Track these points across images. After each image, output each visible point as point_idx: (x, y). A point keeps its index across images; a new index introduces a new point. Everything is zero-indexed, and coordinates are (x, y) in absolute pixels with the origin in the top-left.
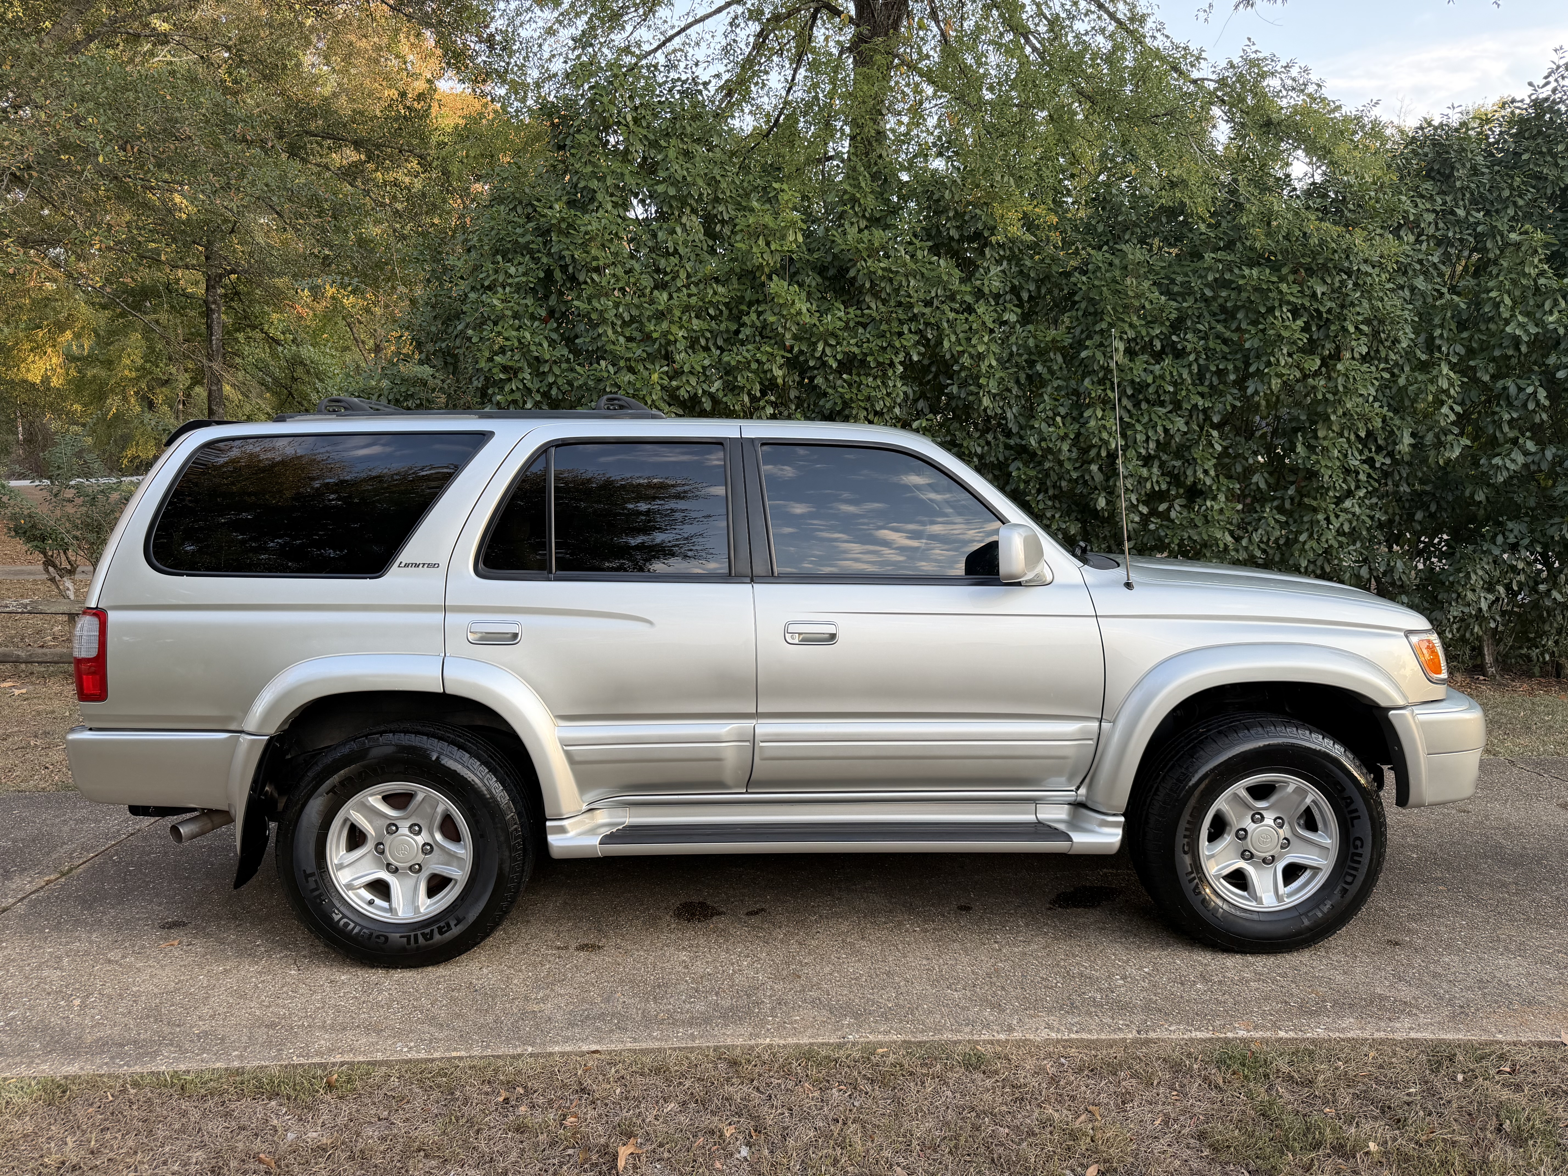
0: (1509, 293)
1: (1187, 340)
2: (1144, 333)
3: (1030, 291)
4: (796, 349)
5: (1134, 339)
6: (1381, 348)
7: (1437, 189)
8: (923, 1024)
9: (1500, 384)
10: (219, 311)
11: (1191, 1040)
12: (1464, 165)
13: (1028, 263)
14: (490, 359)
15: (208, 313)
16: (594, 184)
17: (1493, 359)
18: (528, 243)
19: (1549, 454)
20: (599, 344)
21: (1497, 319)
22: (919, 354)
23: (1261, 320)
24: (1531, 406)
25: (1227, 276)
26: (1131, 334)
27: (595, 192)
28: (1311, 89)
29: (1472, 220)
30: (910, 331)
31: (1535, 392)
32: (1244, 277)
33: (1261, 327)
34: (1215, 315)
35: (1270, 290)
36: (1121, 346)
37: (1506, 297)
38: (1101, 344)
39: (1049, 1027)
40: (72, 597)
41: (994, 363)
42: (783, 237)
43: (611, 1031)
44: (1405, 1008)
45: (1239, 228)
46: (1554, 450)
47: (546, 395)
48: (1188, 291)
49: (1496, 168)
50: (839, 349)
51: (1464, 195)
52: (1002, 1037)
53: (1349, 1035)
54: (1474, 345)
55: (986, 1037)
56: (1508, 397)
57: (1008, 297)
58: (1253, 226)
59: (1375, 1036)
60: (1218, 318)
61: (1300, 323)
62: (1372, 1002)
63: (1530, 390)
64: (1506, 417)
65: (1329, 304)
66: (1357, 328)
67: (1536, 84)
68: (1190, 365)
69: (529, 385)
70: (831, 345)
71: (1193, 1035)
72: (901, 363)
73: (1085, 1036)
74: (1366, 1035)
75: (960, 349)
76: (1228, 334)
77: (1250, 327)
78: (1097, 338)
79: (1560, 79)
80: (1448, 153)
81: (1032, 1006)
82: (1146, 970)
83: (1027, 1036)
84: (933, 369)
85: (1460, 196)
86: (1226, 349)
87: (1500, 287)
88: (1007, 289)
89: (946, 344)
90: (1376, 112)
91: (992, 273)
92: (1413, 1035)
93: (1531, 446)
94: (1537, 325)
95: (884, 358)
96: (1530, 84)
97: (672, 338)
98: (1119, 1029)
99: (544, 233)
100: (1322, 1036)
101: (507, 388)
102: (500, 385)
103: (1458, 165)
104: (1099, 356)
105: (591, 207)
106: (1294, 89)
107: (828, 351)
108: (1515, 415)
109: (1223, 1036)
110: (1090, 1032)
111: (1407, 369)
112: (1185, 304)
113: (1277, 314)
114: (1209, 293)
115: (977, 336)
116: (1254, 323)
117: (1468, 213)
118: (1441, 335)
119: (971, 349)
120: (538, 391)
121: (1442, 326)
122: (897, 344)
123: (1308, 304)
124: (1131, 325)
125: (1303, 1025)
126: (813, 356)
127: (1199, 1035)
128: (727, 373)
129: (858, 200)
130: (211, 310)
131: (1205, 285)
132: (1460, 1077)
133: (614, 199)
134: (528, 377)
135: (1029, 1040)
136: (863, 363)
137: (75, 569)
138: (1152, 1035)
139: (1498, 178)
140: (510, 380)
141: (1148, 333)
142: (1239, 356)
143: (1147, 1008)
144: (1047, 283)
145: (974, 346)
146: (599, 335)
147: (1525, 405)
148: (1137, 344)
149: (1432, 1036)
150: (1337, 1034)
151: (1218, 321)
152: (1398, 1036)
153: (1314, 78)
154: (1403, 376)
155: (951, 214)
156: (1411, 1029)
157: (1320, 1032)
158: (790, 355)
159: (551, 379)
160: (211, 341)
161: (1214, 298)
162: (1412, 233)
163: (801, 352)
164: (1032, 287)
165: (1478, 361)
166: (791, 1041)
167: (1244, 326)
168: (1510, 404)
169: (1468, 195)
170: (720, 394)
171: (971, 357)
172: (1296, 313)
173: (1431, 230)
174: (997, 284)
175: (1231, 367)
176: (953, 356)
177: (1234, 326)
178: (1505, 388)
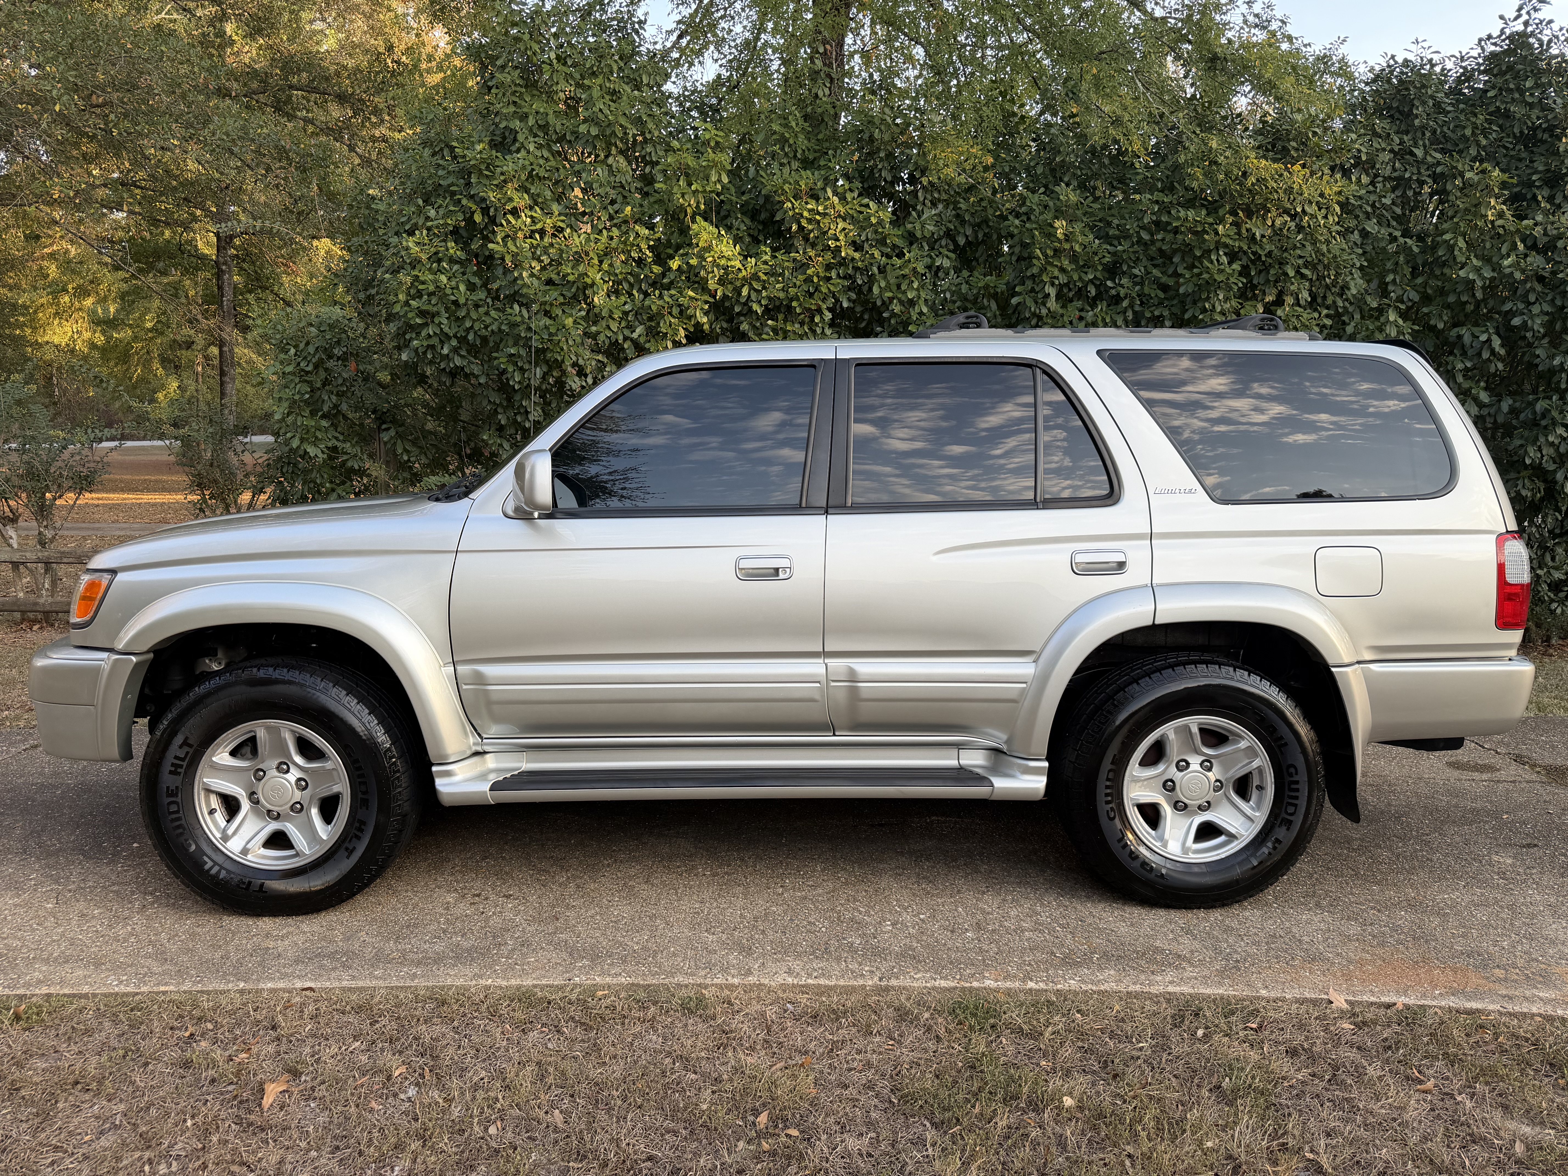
0: (1464, 235)
1: (1122, 286)
2: (1076, 277)
3: (967, 237)
4: (719, 293)
5: (1067, 285)
6: (1328, 294)
7: (1395, 128)
8: (660, 967)
9: (1454, 332)
10: (230, 272)
11: (934, 988)
12: (1424, 103)
13: (963, 206)
14: (407, 304)
15: (219, 275)
16: (517, 124)
17: (1448, 306)
18: (449, 186)
19: (1505, 406)
20: (516, 288)
21: (1451, 263)
22: (849, 300)
23: (1197, 264)
24: (1486, 355)
25: (1164, 218)
26: (1063, 279)
27: (517, 132)
28: (1274, 26)
29: (1429, 159)
30: (838, 275)
31: (1489, 340)
32: (1179, 218)
33: (1196, 271)
34: (1152, 259)
35: (1205, 232)
36: (1052, 291)
37: (1460, 239)
38: (1033, 290)
39: (790, 972)
40: (15, 546)
41: (925, 310)
42: (707, 178)
43: (334, 969)
44: (1177, 961)
45: (1177, 167)
46: (1510, 402)
47: (463, 340)
48: (1125, 235)
49: (1462, 106)
50: (764, 294)
51: (1424, 134)
52: (736, 981)
53: (1102, 988)
54: (1429, 291)
55: (718, 981)
56: (1463, 346)
57: (943, 242)
58: (1192, 165)
59: (1130, 989)
60: (1155, 262)
61: (1236, 266)
62: (1144, 954)
63: (1484, 338)
64: (1460, 366)
65: (1268, 248)
66: (1298, 272)
67: (1507, 17)
68: (1125, 312)
69: (446, 329)
70: (756, 290)
71: (937, 984)
72: (829, 309)
73: (822, 981)
74: (1121, 988)
75: (890, 294)
76: (1164, 279)
77: (1184, 272)
78: (1029, 284)
79: (1532, 12)
80: (1407, 89)
81: (783, 950)
82: (922, 916)
83: (763, 981)
84: (866, 317)
85: (1419, 134)
86: (1162, 295)
87: (1455, 230)
88: (942, 233)
89: (876, 290)
90: (1343, 50)
91: (925, 216)
92: (1171, 989)
93: (1484, 397)
94: (1494, 270)
95: (812, 304)
96: (1502, 17)
97: (589, 281)
98: (862, 975)
99: (465, 173)
100: (1073, 988)
101: (424, 333)
102: (416, 329)
103: (1416, 103)
104: (1030, 302)
105: (513, 148)
106: (1256, 26)
107: (754, 296)
108: (1469, 365)
109: (968, 985)
110: (830, 977)
111: (1357, 316)
112: (1120, 248)
113: (1214, 257)
114: (1145, 236)
115: (907, 282)
116: (1191, 267)
117: (1426, 153)
118: (1394, 280)
119: (900, 296)
120: (455, 336)
121: (1394, 271)
122: (824, 290)
123: (1245, 248)
124: (1062, 270)
125: (1057, 976)
126: (738, 301)
127: (944, 984)
128: (650, 319)
129: (787, 140)
130: (222, 271)
131: (1141, 228)
132: (1200, 1033)
133: (536, 139)
134: (445, 321)
135: (764, 985)
136: (789, 309)
137: (18, 518)
138: (894, 982)
139: (1462, 117)
140: (426, 325)
141: (1080, 278)
142: (1175, 302)
143: (901, 956)
144: (984, 227)
145: (904, 292)
146: (516, 279)
147: (1479, 354)
148: (1070, 290)
149: (1191, 991)
150: (1090, 986)
151: (1155, 266)
152: (1154, 990)
153: (1278, 13)
154: (1353, 324)
155: (882, 154)
156: (1171, 982)
157: (1073, 984)
158: (712, 300)
159: (468, 324)
160: (222, 302)
161: (1153, 242)
162: (1367, 175)
163: (725, 297)
164: (969, 232)
165: (1431, 308)
166: (514, 982)
167: (1180, 270)
168: (1464, 354)
169: (1428, 134)
170: (642, 340)
171: (901, 302)
172: (1233, 256)
173: (1388, 172)
174: (931, 228)
175: (1166, 313)
176: (884, 303)
177: (1170, 271)
178: (1460, 337)
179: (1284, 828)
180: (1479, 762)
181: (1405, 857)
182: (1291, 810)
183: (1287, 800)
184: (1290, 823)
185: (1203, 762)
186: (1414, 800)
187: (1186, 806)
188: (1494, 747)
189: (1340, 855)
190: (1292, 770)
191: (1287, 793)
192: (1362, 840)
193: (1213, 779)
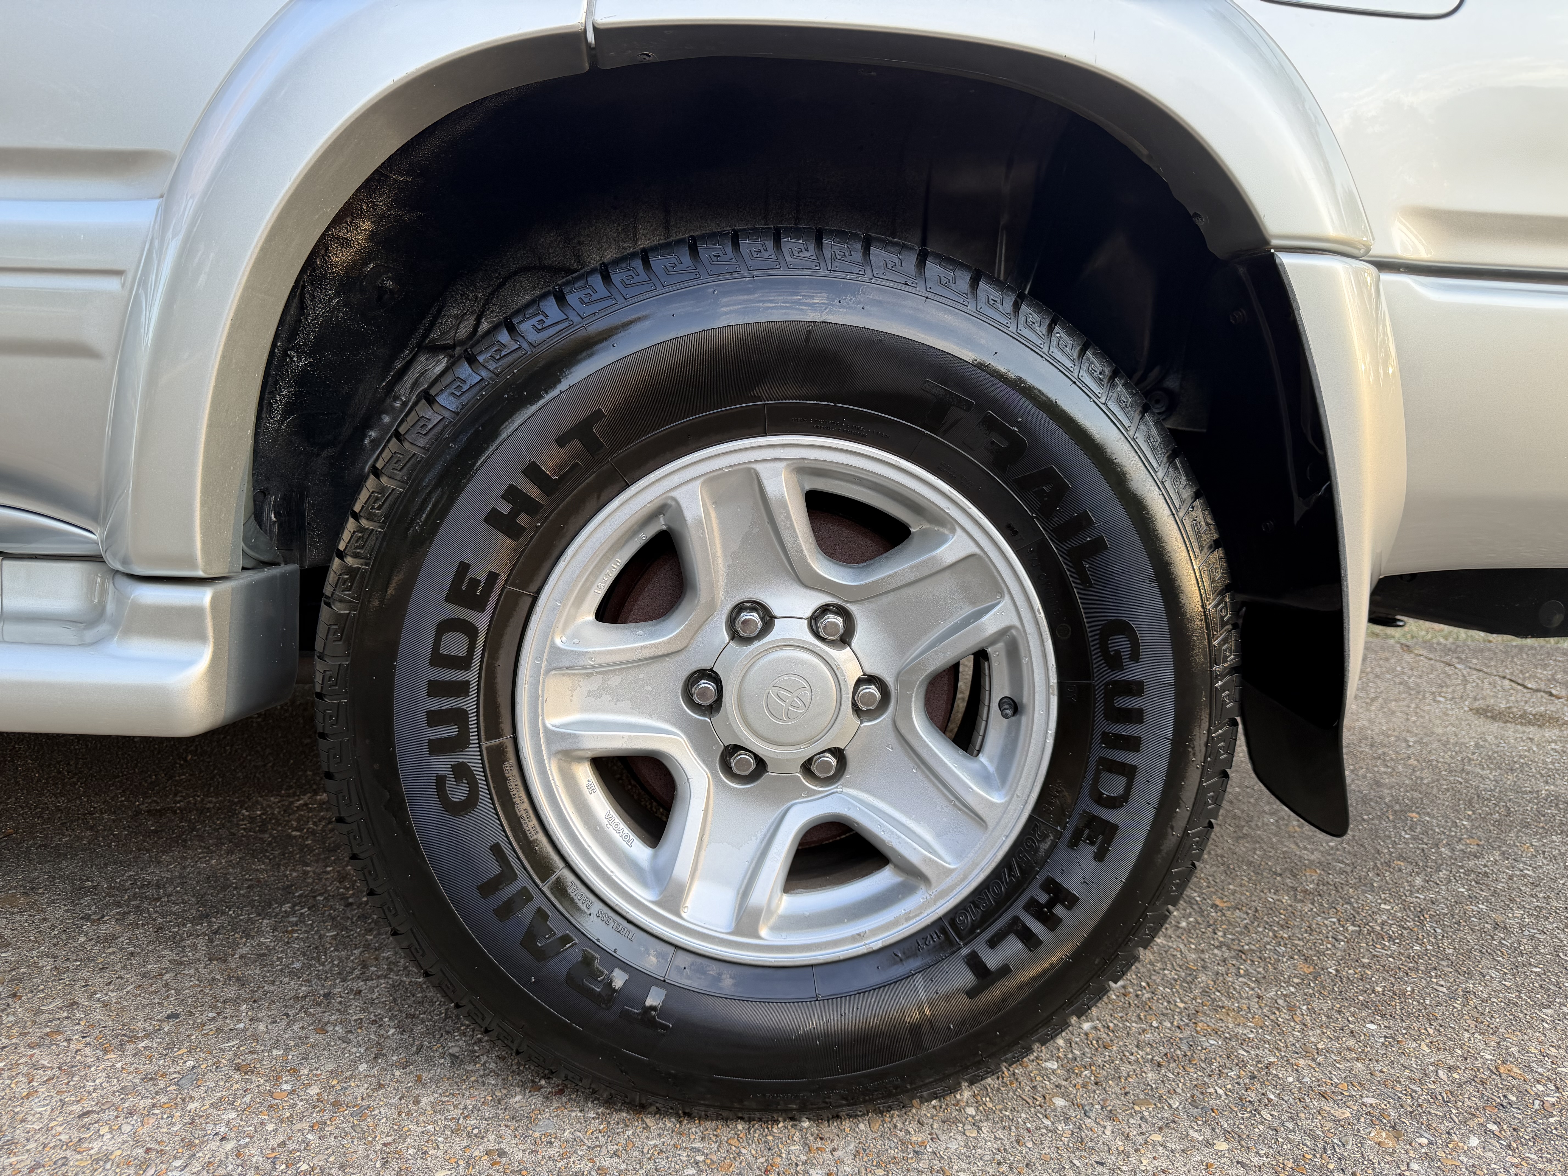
179: (1087, 851)
180: (1529, 709)
181: (1437, 919)
182: (1114, 786)
183: (1099, 751)
184: (1109, 831)
185: (824, 610)
186: (1427, 776)
187: (761, 764)
188: (1542, 686)
189: (1272, 909)
190: (1121, 644)
191: (1102, 725)
192: (1326, 867)
193: (853, 673)
